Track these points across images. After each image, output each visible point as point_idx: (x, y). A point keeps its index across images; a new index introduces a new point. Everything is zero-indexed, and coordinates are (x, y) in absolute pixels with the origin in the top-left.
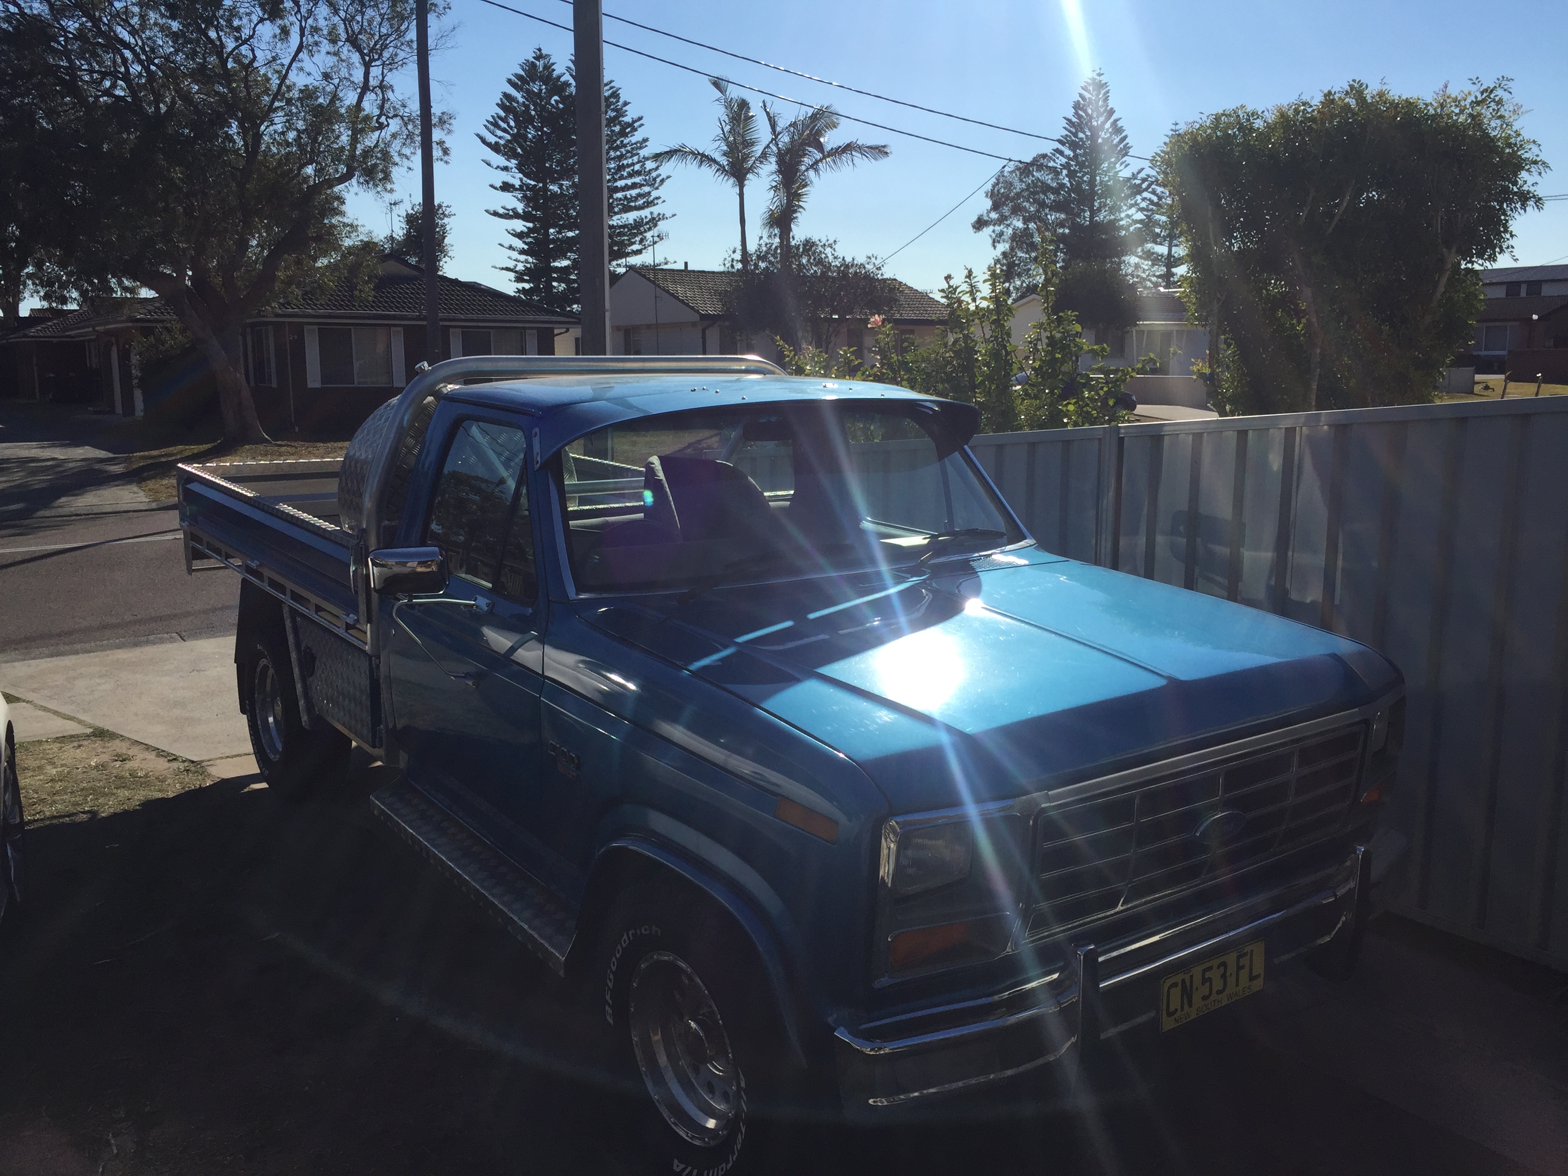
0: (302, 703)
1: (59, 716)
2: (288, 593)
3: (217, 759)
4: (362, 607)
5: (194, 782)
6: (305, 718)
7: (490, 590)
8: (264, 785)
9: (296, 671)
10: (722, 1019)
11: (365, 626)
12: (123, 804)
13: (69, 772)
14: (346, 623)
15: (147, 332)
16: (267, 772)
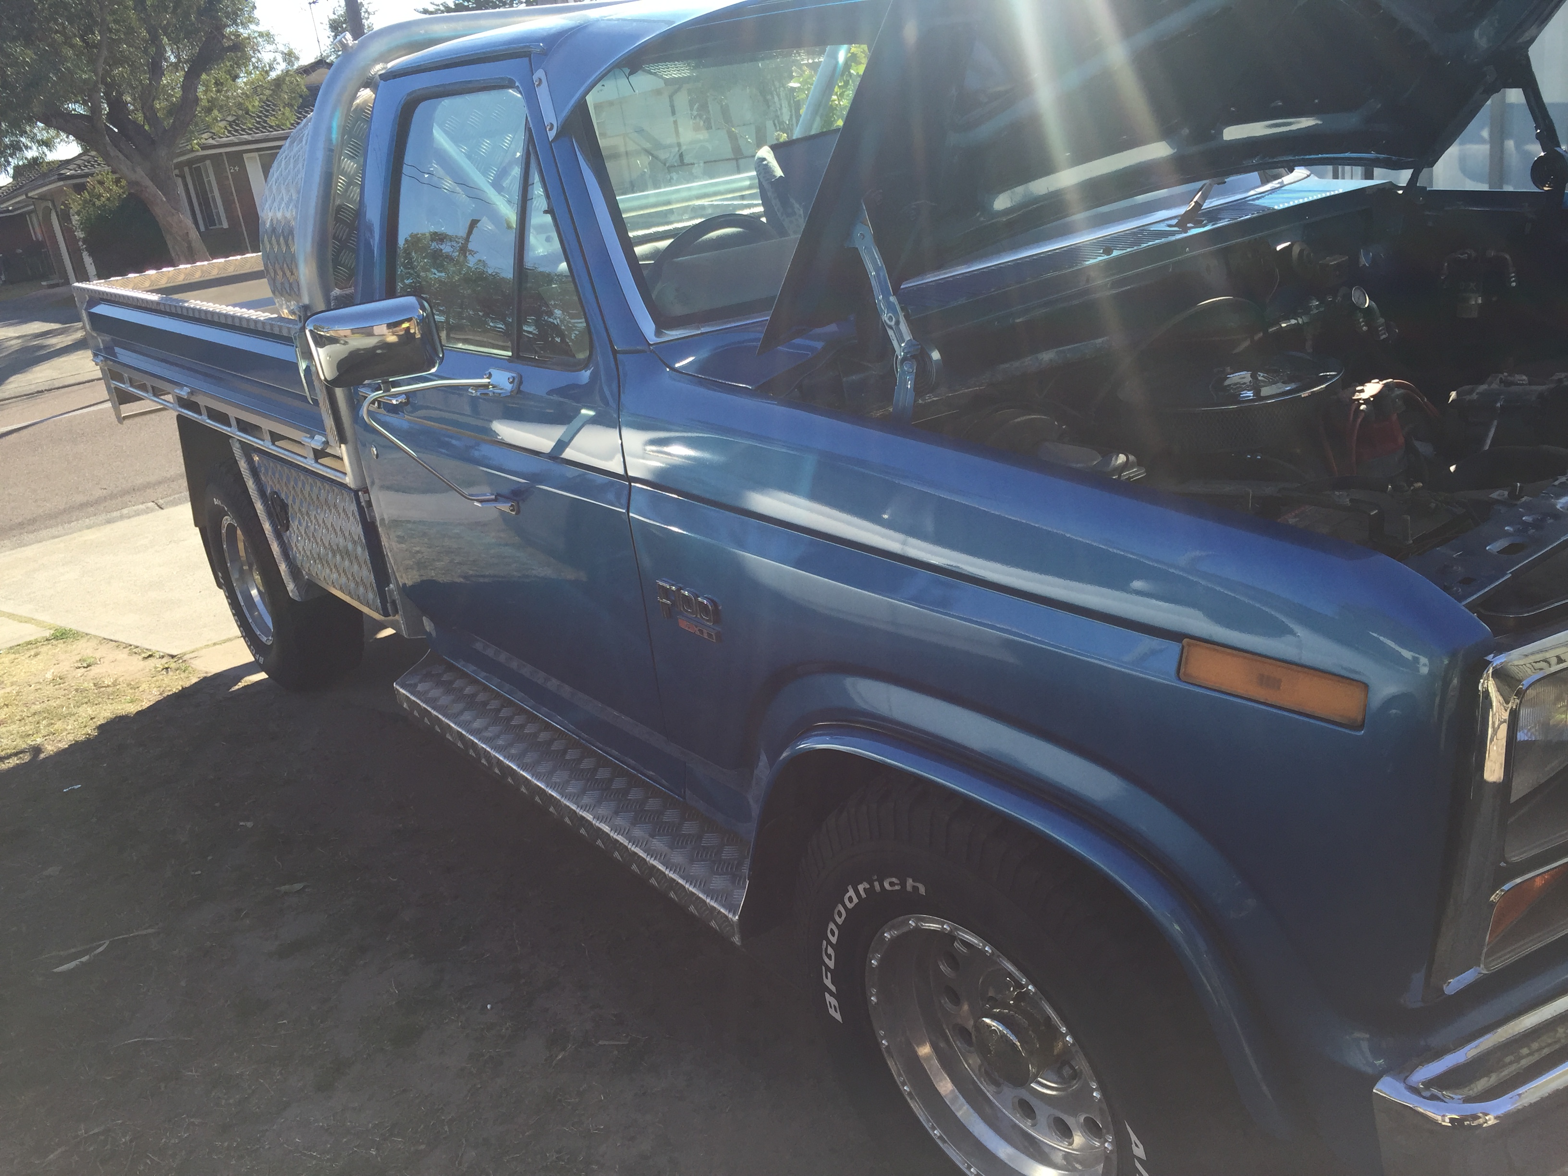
0: (283, 567)
1: (14, 620)
2: (233, 422)
3: (202, 648)
4: (329, 422)
5: (175, 683)
6: (291, 587)
7: (510, 359)
8: (262, 676)
9: (267, 527)
10: (1071, 1031)
11: (338, 448)
12: (85, 727)
13: (18, 693)
14: (313, 449)
15: (80, 188)
16: (261, 660)
